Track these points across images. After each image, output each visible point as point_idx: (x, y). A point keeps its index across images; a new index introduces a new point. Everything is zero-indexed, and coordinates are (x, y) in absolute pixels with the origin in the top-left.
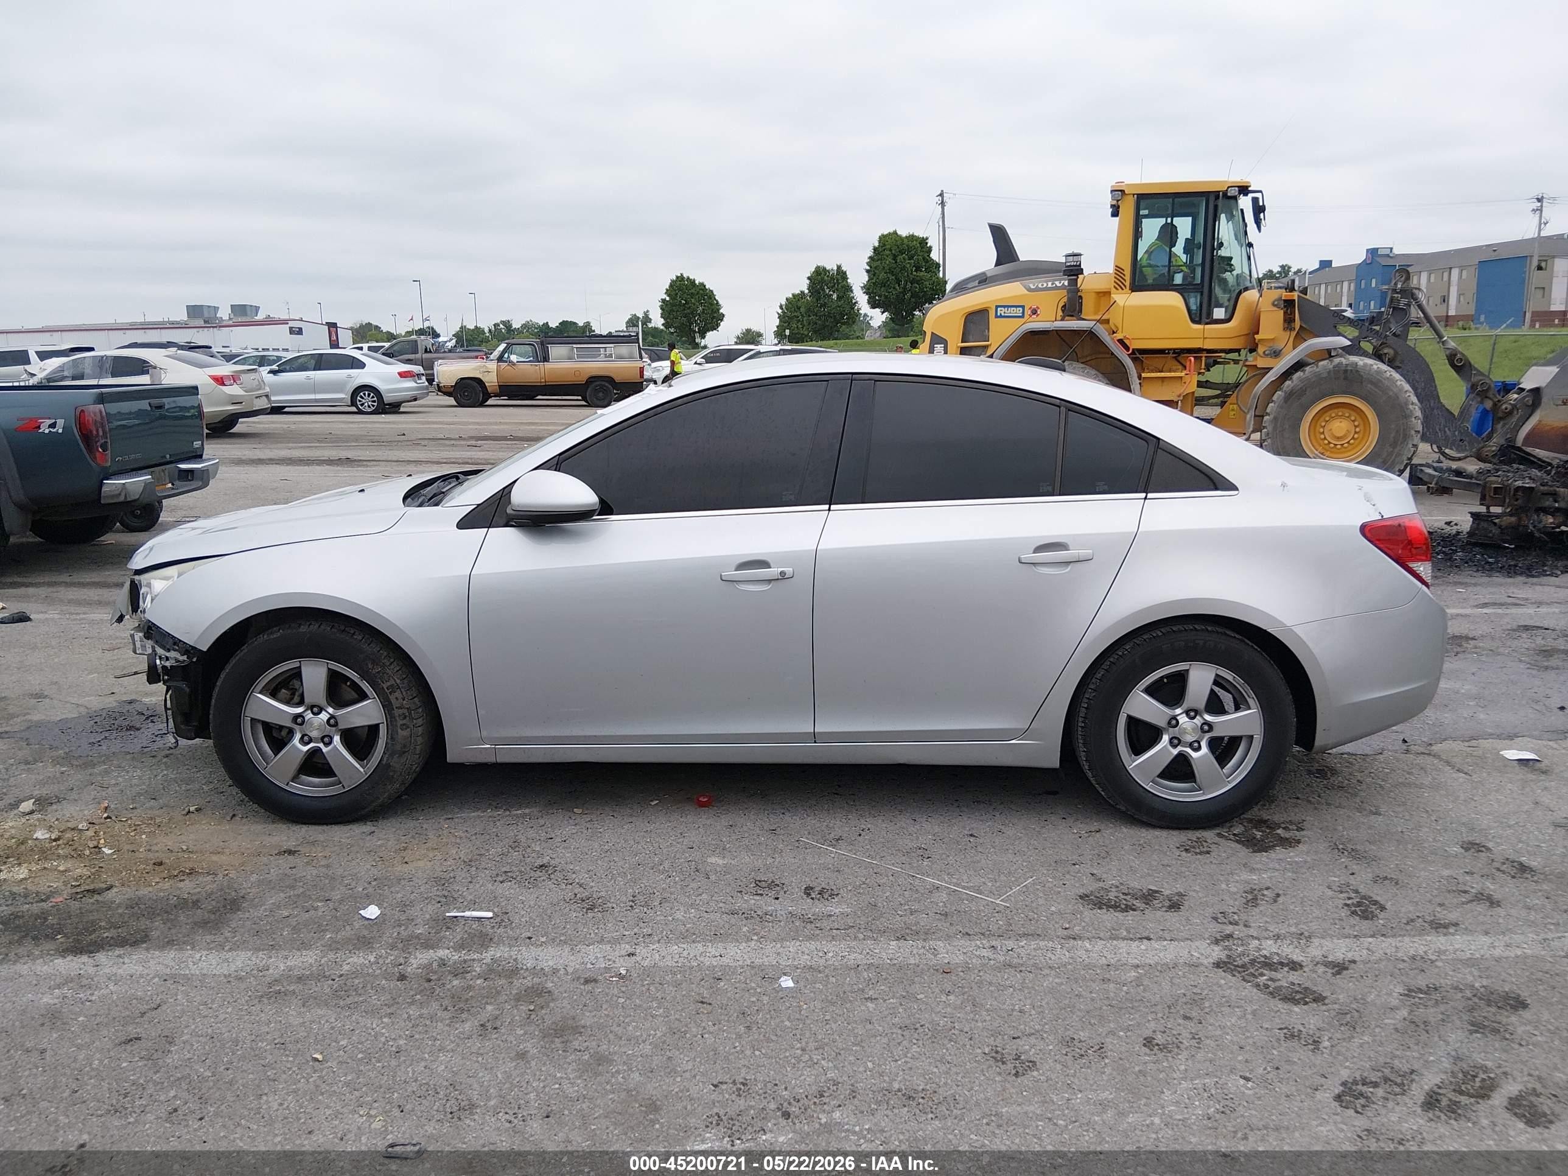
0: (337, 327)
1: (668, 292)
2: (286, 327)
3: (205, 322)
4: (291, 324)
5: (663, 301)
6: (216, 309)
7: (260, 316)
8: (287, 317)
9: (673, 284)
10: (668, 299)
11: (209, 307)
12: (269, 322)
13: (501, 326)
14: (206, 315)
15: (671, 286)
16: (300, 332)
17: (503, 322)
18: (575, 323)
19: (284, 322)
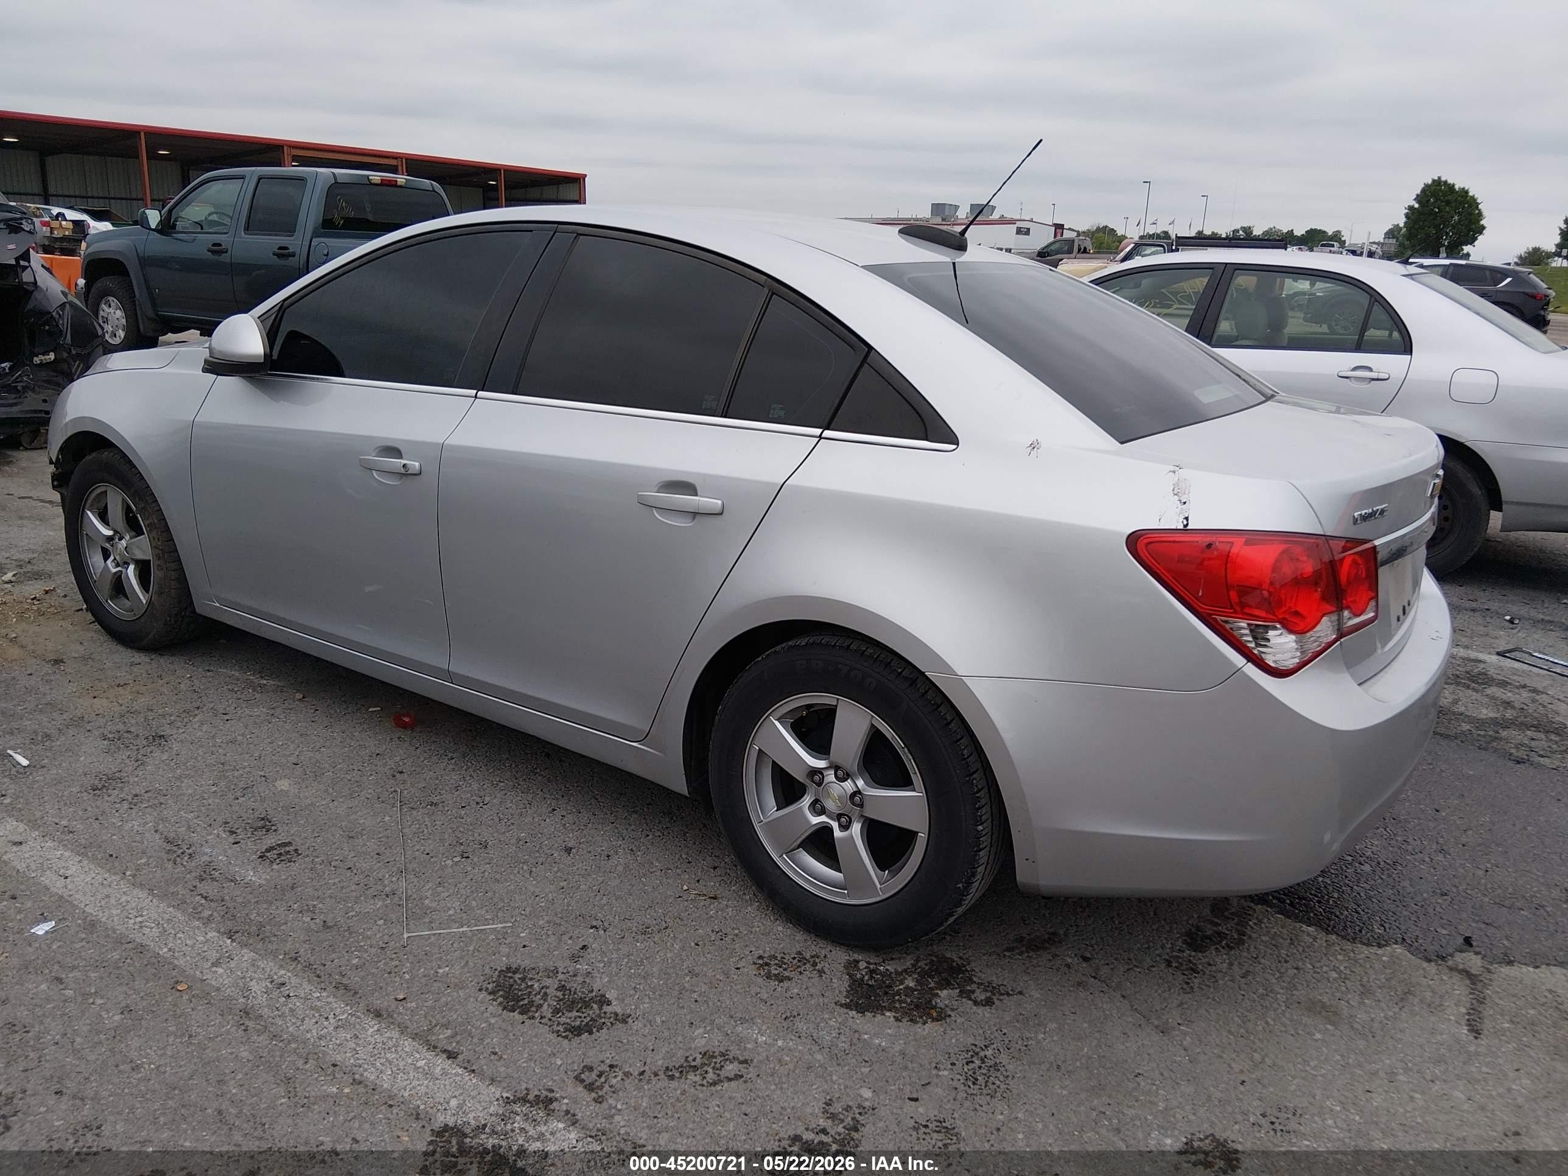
0: (1063, 229)
1: (1418, 199)
2: (1013, 228)
3: (943, 220)
4: (1019, 224)
5: (1411, 208)
6: (957, 207)
7: (996, 216)
8: (1017, 217)
9: (1426, 189)
10: (1417, 206)
11: (951, 205)
12: (1003, 221)
13: (1241, 232)
14: (947, 213)
15: (1423, 191)
16: (1027, 232)
17: (1244, 229)
18: (1325, 232)
19: (1012, 222)
